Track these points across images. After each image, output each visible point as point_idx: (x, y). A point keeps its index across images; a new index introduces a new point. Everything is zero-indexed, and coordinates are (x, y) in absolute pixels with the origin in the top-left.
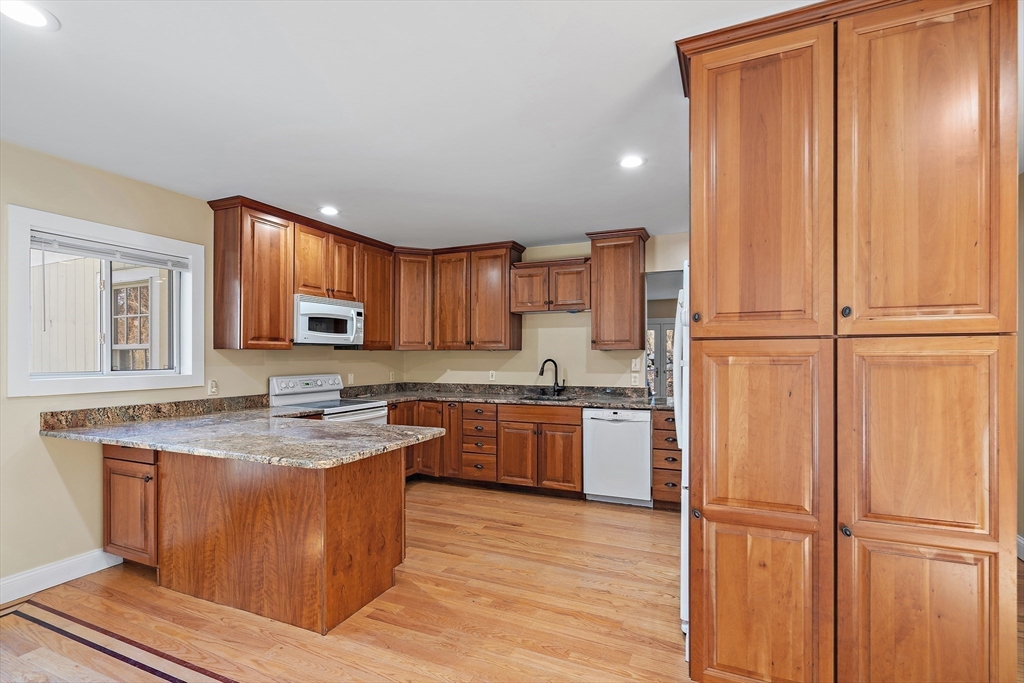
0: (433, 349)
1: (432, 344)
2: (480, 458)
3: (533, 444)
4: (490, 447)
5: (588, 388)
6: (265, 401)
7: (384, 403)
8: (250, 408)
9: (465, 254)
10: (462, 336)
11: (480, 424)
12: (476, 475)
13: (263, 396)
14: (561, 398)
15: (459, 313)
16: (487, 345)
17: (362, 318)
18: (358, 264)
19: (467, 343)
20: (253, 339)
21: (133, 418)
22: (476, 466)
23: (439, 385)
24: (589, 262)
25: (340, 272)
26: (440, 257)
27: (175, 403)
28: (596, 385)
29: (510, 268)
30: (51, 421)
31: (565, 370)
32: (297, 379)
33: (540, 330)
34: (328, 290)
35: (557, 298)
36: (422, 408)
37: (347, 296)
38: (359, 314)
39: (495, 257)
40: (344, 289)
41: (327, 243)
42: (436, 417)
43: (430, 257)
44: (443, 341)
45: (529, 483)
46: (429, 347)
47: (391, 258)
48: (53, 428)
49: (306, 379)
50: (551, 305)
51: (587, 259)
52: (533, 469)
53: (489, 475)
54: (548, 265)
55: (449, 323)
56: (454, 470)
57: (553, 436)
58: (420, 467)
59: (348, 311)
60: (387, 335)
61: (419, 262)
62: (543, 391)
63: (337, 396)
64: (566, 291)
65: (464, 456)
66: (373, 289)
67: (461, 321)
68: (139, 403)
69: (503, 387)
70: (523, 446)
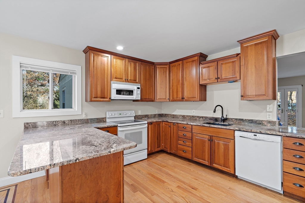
0: (170, 101)
1: (169, 99)
2: (185, 148)
3: (208, 145)
4: (189, 143)
5: (240, 119)
6: (104, 120)
7: (146, 122)
8: (99, 122)
9: (181, 62)
10: (180, 96)
11: (185, 133)
12: (184, 155)
13: (104, 118)
14: (225, 123)
15: (179, 86)
16: (190, 99)
17: (140, 90)
18: (139, 69)
19: (182, 98)
20: (94, 98)
21: (55, 125)
22: (183, 151)
23: (174, 115)
24: (239, 56)
25: (131, 73)
26: (172, 65)
27: (70, 120)
28: (244, 118)
29: (199, 65)
30: (27, 126)
31: (227, 110)
32: (116, 112)
33: (215, 92)
34: (125, 79)
35: (221, 76)
36: (164, 124)
37: (134, 81)
38: (138, 88)
39: (193, 61)
40: (132, 79)
41: (125, 62)
42: (169, 128)
43: (168, 65)
44: (173, 98)
45: (206, 163)
46: (168, 101)
47: (153, 67)
48: (27, 128)
49: (120, 112)
50: (218, 79)
51: (238, 55)
52: (208, 157)
53: (189, 156)
54: (217, 61)
55: (175, 90)
56: (175, 151)
57: (218, 143)
58: (163, 147)
59: (133, 87)
60: (151, 96)
61: (164, 67)
62: (216, 119)
63: (133, 119)
64: (226, 71)
65: (179, 146)
66: (145, 79)
67: (180, 90)
68: (58, 120)
69: (198, 117)
70: (204, 146)
